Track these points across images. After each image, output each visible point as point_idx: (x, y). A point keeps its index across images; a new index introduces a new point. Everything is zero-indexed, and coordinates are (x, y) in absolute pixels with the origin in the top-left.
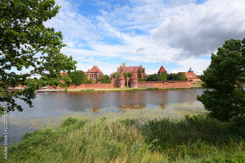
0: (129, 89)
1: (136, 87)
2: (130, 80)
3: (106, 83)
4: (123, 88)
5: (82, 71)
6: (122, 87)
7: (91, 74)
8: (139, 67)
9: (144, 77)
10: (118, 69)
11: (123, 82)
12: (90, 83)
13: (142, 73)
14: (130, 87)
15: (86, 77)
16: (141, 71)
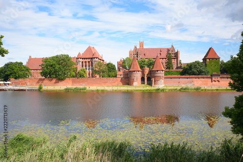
0: (148, 88)
1: (161, 84)
2: (151, 72)
3: (109, 76)
4: (137, 85)
5: (67, 56)
6: (135, 84)
7: (84, 60)
8: (168, 50)
9: (177, 68)
10: (130, 52)
11: (138, 75)
12: (81, 76)
13: (173, 61)
14: (150, 84)
15: (75, 66)
16: (172, 56)
